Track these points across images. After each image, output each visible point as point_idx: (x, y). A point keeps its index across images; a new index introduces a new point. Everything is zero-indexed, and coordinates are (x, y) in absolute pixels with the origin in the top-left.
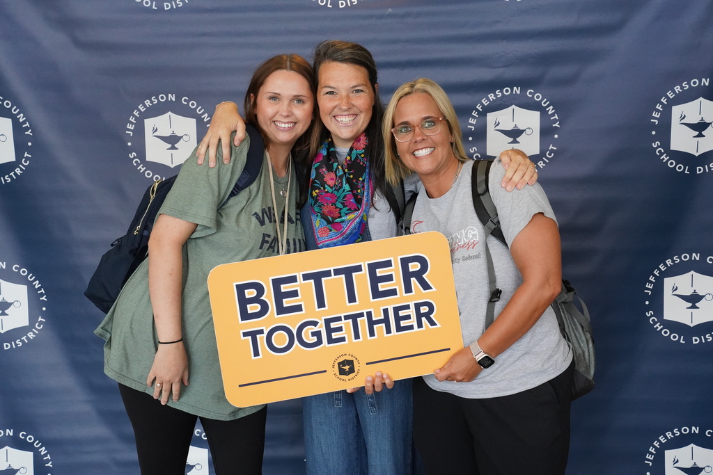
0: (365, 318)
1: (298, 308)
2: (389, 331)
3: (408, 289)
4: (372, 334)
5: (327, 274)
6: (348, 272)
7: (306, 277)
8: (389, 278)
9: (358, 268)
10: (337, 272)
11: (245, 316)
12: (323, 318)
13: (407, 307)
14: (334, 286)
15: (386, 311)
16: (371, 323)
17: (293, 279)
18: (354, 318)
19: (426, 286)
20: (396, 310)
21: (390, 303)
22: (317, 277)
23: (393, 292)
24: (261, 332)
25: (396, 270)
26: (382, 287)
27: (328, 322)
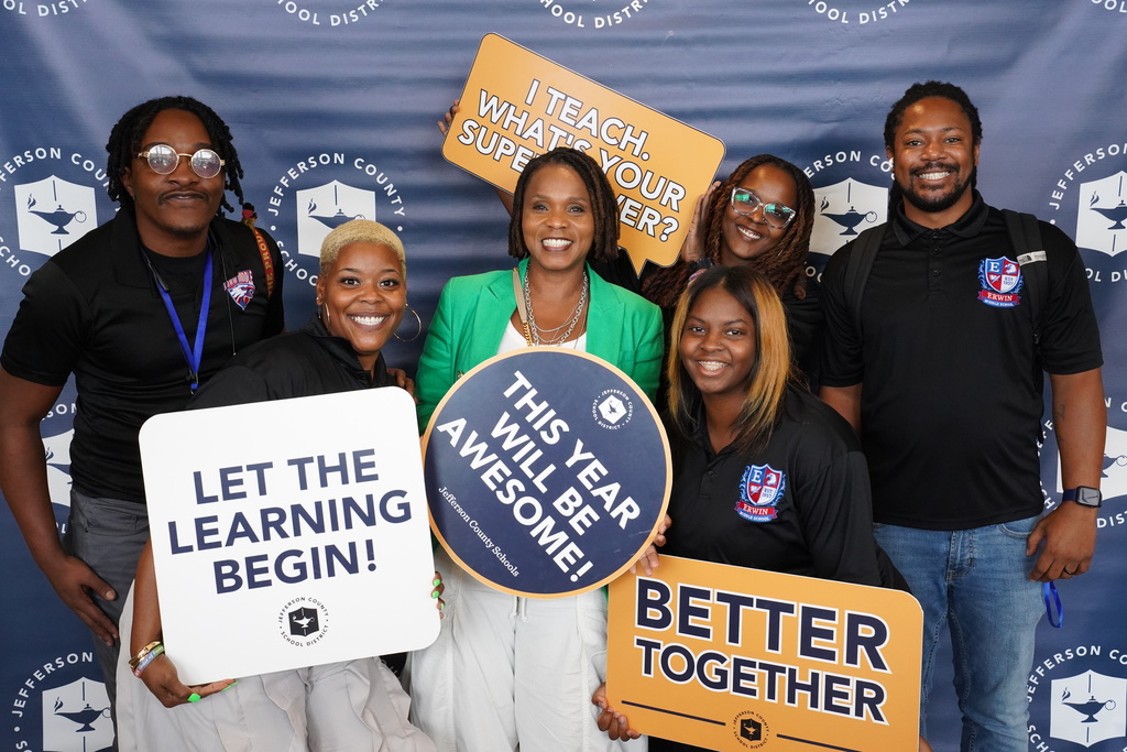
0: (786, 675)
1: (705, 633)
2: (814, 704)
3: (852, 658)
4: (791, 699)
5: (748, 602)
6: (776, 609)
7: (721, 597)
8: (828, 635)
9: (789, 609)
10: (761, 604)
11: (643, 620)
12: (733, 656)
13: (846, 682)
14: (754, 620)
15: (815, 677)
16: (793, 686)
17: (705, 595)
18: (773, 670)
19: (878, 663)
20: (830, 680)
21: (824, 669)
22: (736, 602)
23: (830, 655)
24: (657, 646)
25: (839, 627)
26: (816, 642)
27: (738, 663)
